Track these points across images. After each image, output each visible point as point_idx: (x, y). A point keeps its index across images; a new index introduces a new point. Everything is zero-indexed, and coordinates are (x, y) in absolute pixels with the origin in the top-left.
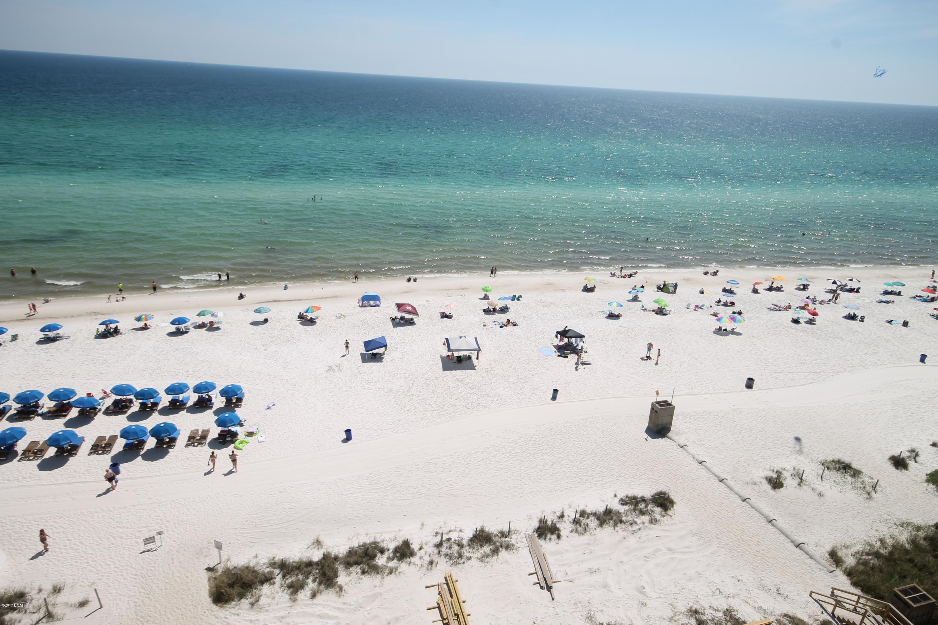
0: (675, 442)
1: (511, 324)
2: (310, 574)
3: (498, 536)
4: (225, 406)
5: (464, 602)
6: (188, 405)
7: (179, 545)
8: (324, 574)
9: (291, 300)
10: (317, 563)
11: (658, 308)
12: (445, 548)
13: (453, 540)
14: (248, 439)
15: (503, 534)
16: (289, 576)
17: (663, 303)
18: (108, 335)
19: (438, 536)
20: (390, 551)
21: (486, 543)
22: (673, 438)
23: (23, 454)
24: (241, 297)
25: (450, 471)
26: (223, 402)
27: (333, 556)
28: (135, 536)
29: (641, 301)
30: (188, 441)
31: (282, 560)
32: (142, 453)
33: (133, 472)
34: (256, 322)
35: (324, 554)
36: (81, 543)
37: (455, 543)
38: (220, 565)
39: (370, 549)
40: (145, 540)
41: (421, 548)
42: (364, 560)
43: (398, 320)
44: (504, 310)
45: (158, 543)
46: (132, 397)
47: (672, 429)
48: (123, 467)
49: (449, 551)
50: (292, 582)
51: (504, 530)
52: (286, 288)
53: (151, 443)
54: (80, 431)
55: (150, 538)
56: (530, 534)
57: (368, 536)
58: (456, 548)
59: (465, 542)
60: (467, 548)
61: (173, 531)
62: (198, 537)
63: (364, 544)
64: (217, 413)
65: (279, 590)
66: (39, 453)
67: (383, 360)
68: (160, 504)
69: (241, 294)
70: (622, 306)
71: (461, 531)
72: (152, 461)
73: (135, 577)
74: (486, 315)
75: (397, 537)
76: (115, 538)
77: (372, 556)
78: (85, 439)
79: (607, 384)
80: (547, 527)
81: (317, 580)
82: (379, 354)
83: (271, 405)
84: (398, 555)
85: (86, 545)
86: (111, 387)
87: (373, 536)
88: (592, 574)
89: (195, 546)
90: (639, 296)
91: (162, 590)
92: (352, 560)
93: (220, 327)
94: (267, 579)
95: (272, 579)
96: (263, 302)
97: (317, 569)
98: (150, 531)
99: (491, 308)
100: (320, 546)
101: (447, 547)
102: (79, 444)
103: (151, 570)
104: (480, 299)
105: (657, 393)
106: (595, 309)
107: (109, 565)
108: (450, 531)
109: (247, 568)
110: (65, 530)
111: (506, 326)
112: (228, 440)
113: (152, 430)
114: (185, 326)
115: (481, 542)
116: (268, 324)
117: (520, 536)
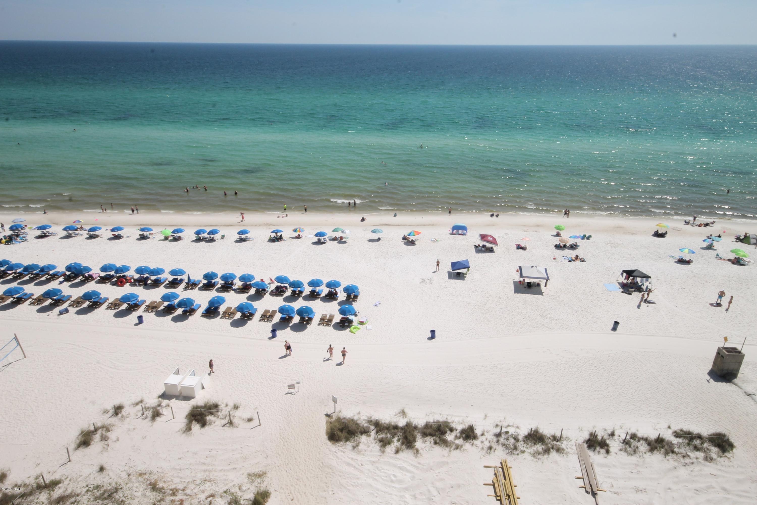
0: (741, 388)
1: (579, 259)
2: (396, 435)
3: (550, 438)
4: (346, 300)
5: (515, 486)
6: (322, 296)
7: (309, 394)
8: (406, 438)
9: (398, 225)
10: (402, 428)
11: (735, 258)
12: (503, 438)
13: (510, 433)
14: (360, 326)
15: (555, 438)
16: (381, 433)
17: (742, 254)
18: (276, 240)
19: (497, 428)
20: (458, 431)
21: (539, 442)
22: (740, 384)
23: (223, 314)
24: (363, 220)
25: (513, 377)
26: (344, 297)
27: (413, 425)
28: (283, 381)
29: (716, 250)
30: (320, 321)
31: (377, 420)
32: (291, 325)
33: (284, 338)
34: (372, 239)
35: (407, 422)
36: (251, 379)
37: (512, 436)
38: (334, 414)
39: (442, 426)
40: (289, 386)
41: (483, 435)
42: (437, 433)
43: (480, 248)
44: (573, 247)
45: (296, 389)
46: (287, 285)
47: (738, 376)
48: (278, 332)
49: (507, 442)
50: (382, 438)
51: (556, 435)
52: (395, 216)
53: (296, 319)
54: (256, 304)
55: (292, 385)
56: (581, 443)
57: (442, 416)
58: (512, 441)
59: (520, 438)
60: (522, 443)
61: (306, 383)
62: (322, 391)
63: (438, 422)
64: (340, 304)
65: (373, 441)
66: (232, 315)
67: (465, 279)
68: (299, 363)
69: (363, 218)
70: (694, 253)
71: (518, 427)
72: (297, 332)
73: (281, 409)
74: (557, 250)
75: (464, 421)
76: (271, 381)
77: (443, 431)
78: (258, 310)
79: (670, 324)
80: (597, 441)
81: (401, 441)
82: (463, 273)
83: (377, 304)
84: (464, 435)
85: (254, 382)
86: (275, 277)
87: (446, 416)
88: (638, 492)
89: (319, 397)
90: (714, 245)
91: (296, 422)
92: (428, 431)
93: (347, 241)
94: (365, 432)
95: (368, 432)
96: (378, 225)
97: (401, 432)
98: (292, 380)
99: (562, 244)
100: (404, 416)
101: (505, 439)
102: (254, 313)
103: (291, 407)
104: (552, 235)
105: (726, 339)
106: (664, 254)
107: (266, 398)
108: (509, 426)
109: (352, 420)
110: (242, 369)
111: (574, 261)
112: (346, 325)
113: (297, 310)
114: (324, 239)
115: (535, 440)
116: (380, 242)
117: (570, 443)
